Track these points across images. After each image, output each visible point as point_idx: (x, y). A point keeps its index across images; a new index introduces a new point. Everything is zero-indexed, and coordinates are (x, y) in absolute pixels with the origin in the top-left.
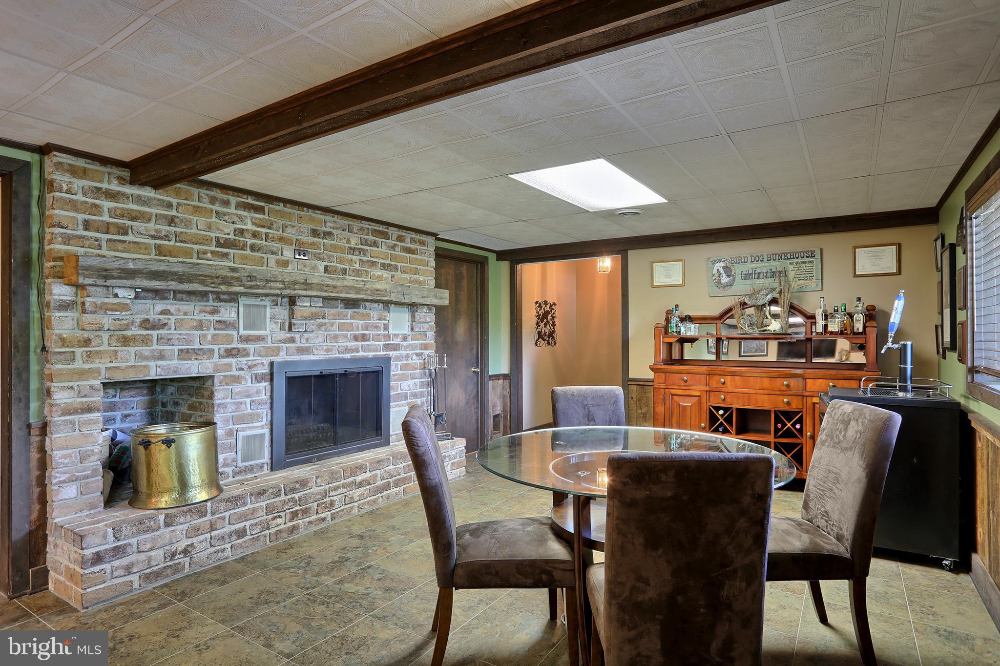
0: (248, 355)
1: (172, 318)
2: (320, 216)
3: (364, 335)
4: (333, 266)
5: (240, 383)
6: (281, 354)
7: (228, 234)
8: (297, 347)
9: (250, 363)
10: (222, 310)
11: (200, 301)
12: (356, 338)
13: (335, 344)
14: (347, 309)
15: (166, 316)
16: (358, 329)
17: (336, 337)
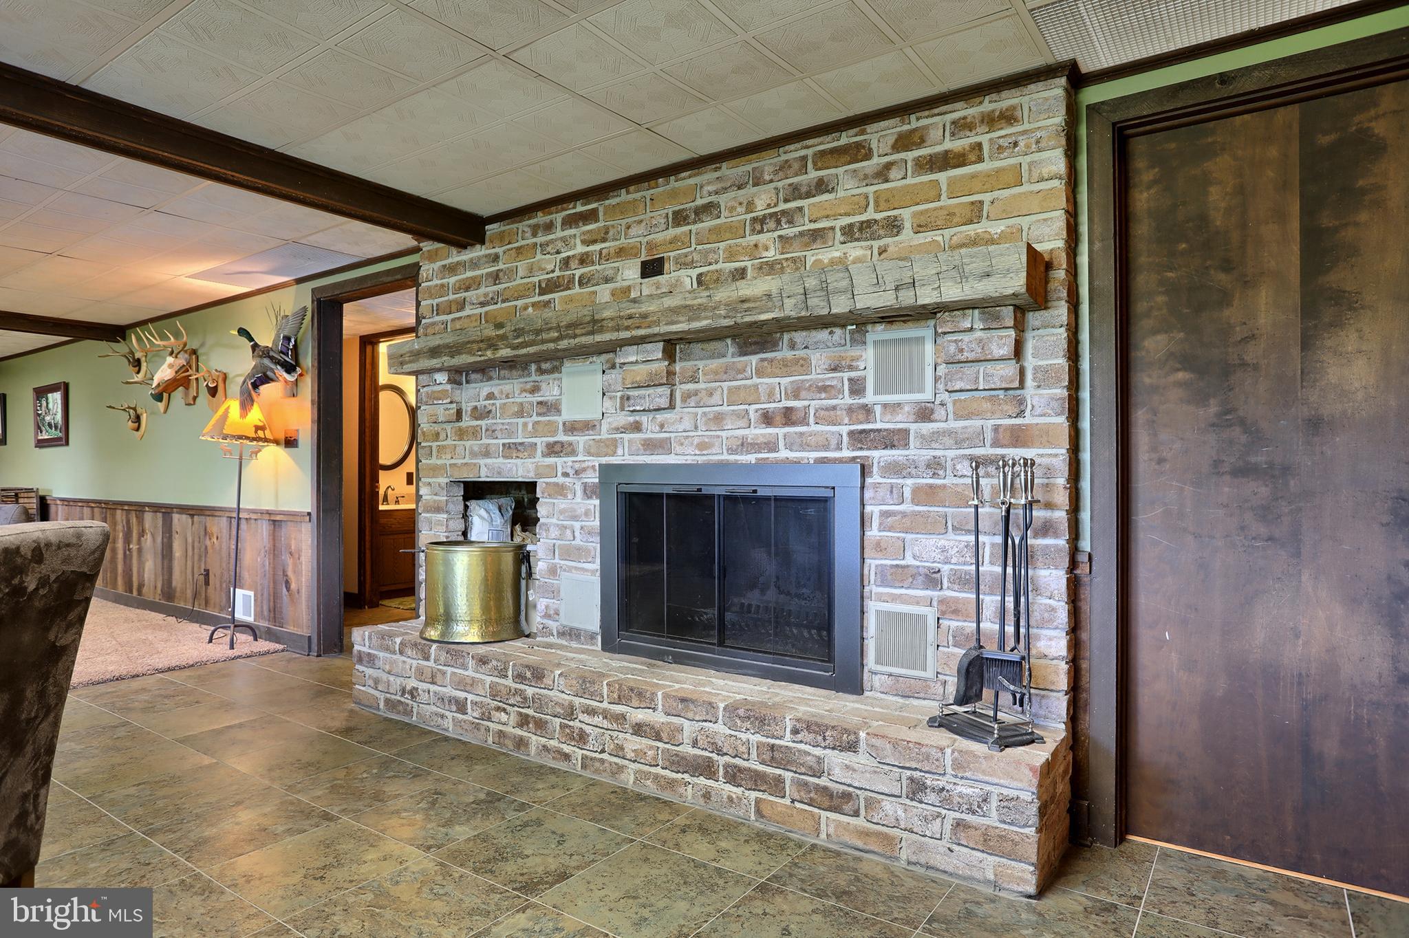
0: (573, 453)
1: (498, 403)
2: (692, 181)
3: (788, 411)
4: (713, 272)
5: (565, 496)
6: (620, 452)
7: (553, 271)
8: (645, 440)
9: (577, 466)
10: (544, 386)
11: (520, 376)
12: (767, 419)
13: (718, 433)
14: (746, 354)
15: (492, 402)
16: (770, 397)
17: (718, 419)
